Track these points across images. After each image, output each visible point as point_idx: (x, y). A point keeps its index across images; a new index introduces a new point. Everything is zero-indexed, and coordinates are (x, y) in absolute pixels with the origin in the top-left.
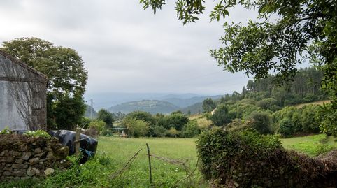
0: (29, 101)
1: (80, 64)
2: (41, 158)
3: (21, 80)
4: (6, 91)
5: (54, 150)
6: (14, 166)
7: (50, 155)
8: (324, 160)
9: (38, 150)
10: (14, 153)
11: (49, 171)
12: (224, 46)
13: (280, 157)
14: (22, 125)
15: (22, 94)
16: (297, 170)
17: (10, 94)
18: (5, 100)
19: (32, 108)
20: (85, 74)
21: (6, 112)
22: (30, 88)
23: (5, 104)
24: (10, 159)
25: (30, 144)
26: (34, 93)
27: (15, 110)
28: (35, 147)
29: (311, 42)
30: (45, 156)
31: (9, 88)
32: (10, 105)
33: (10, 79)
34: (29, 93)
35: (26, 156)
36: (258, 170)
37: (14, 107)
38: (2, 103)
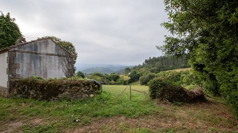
0: (66, 66)
1: (74, 50)
3: (63, 56)
4: (57, 61)
5: (93, 87)
6: (78, 93)
7: (91, 89)
9: (86, 86)
11: (92, 95)
15: (64, 63)
17: (59, 62)
18: (57, 65)
19: (68, 69)
20: (76, 54)
21: (57, 71)
22: (67, 60)
24: (76, 90)
25: (84, 84)
26: (69, 62)
27: (61, 70)
30: (89, 89)
31: (59, 60)
32: (59, 67)
33: (59, 56)
34: (67, 62)
35: (83, 89)
37: (61, 69)
38: (56, 67)
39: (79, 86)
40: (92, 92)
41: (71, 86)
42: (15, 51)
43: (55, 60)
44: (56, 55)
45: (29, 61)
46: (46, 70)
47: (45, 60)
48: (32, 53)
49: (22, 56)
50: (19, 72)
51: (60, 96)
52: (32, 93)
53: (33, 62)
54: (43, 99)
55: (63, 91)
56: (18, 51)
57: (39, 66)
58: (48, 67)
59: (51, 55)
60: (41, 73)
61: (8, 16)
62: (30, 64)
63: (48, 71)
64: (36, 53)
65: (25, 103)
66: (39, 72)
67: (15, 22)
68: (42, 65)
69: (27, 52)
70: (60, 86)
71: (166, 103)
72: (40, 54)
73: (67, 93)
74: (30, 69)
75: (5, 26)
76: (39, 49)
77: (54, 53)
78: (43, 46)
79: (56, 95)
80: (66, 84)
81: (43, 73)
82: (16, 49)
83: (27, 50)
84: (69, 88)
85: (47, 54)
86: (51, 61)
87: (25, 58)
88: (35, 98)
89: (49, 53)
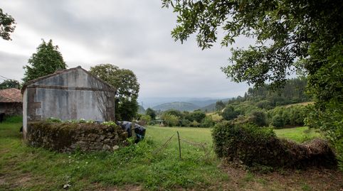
0: (104, 103)
1: (135, 79)
2: (111, 139)
3: (100, 90)
4: (91, 97)
5: (119, 134)
6: (95, 143)
7: (117, 137)
8: (308, 146)
9: (109, 134)
10: (96, 135)
11: (116, 147)
12: (231, 65)
13: (274, 144)
14: (100, 118)
15: (100, 99)
16: (288, 153)
17: (94, 98)
18: (91, 102)
19: (107, 108)
20: (138, 86)
21: (91, 110)
22: (105, 94)
23: (91, 105)
24: (93, 139)
25: (104, 130)
26: (108, 98)
27: (96, 109)
28: (107, 132)
29: (297, 59)
30: (113, 138)
31: (93, 95)
32: (93, 105)
33: (94, 90)
34: (105, 98)
35: (102, 137)
36: (257, 152)
37: (96, 107)
38: (89, 104)
41: (87, 132)
42: (35, 87)
43: (88, 96)
44: (89, 89)
45: (52, 99)
46: (75, 110)
47: (74, 96)
48: (56, 88)
49: (44, 93)
50: (39, 113)
51: (73, 146)
53: (57, 99)
55: (77, 140)
56: (38, 86)
57: (66, 105)
58: (77, 104)
59: (83, 89)
60: (68, 113)
61: (50, 44)
62: (54, 102)
63: (78, 111)
64: (61, 88)
66: (66, 112)
67: (58, 50)
68: (70, 103)
69: (50, 87)
71: (237, 167)
72: (67, 88)
73: (81, 142)
74: (53, 109)
76: (65, 83)
77: (86, 86)
78: (71, 78)
79: (68, 145)
81: (70, 113)
82: (36, 84)
83: (50, 84)
84: (83, 135)
85: (77, 89)
86: (82, 98)
87: (47, 95)
89: (79, 87)
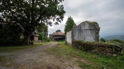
0: (95, 35)
3: (93, 30)
4: (90, 33)
5: (116, 49)
6: (103, 51)
7: (114, 50)
9: (110, 48)
15: (93, 33)
17: (91, 33)
18: (90, 35)
19: (96, 37)
20: (100, 28)
21: (90, 37)
22: (95, 31)
23: (90, 36)
24: (102, 50)
25: (108, 46)
26: (96, 33)
27: (92, 37)
30: (112, 50)
31: (91, 32)
32: (91, 36)
33: (91, 30)
34: (95, 33)
35: (107, 49)
37: (92, 36)
39: (104, 47)
40: (115, 53)
41: (99, 46)
42: (73, 30)
45: (78, 33)
46: (85, 37)
47: (84, 32)
48: (79, 30)
49: (76, 32)
50: (75, 38)
51: (92, 51)
52: (80, 47)
53: (79, 34)
54: (84, 50)
55: (94, 49)
56: (74, 30)
57: (82, 35)
58: (85, 36)
59: (87, 30)
60: (83, 39)
61: (70, 17)
62: (78, 35)
63: (86, 38)
64: (80, 30)
65: (77, 51)
66: (82, 38)
67: (73, 19)
68: (83, 35)
69: (77, 30)
70: (92, 46)
72: (82, 30)
73: (96, 50)
74: (78, 37)
75: (70, 21)
76: (81, 28)
77: (88, 29)
78: (83, 26)
79: (90, 50)
80: (96, 45)
82: (74, 29)
83: (77, 29)
84: (97, 47)
85: (85, 30)
86: (87, 33)
87: (77, 32)
88: (81, 50)
89: (86, 29)
